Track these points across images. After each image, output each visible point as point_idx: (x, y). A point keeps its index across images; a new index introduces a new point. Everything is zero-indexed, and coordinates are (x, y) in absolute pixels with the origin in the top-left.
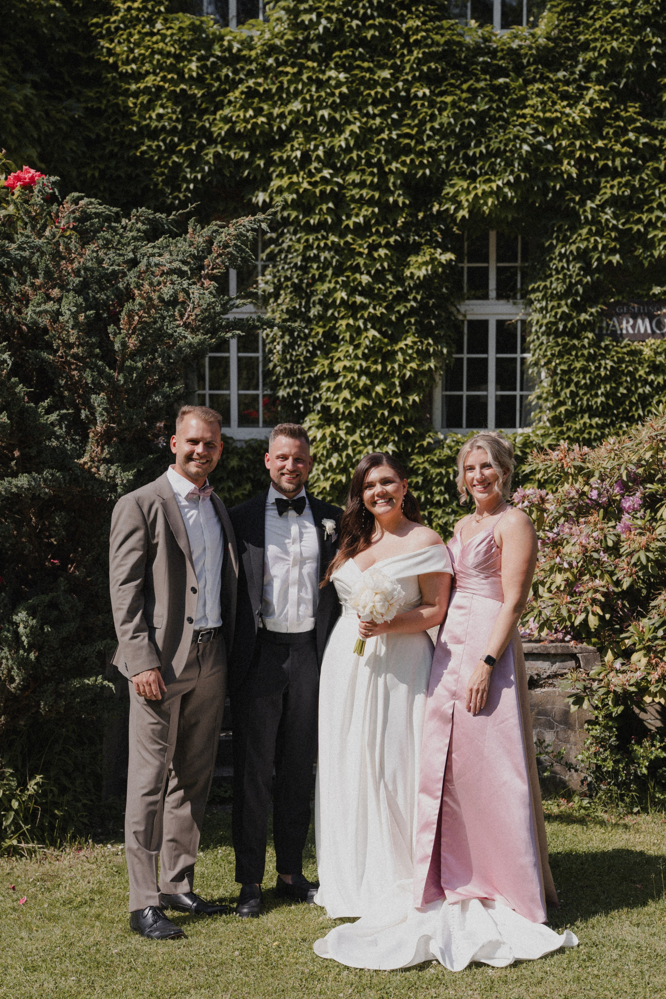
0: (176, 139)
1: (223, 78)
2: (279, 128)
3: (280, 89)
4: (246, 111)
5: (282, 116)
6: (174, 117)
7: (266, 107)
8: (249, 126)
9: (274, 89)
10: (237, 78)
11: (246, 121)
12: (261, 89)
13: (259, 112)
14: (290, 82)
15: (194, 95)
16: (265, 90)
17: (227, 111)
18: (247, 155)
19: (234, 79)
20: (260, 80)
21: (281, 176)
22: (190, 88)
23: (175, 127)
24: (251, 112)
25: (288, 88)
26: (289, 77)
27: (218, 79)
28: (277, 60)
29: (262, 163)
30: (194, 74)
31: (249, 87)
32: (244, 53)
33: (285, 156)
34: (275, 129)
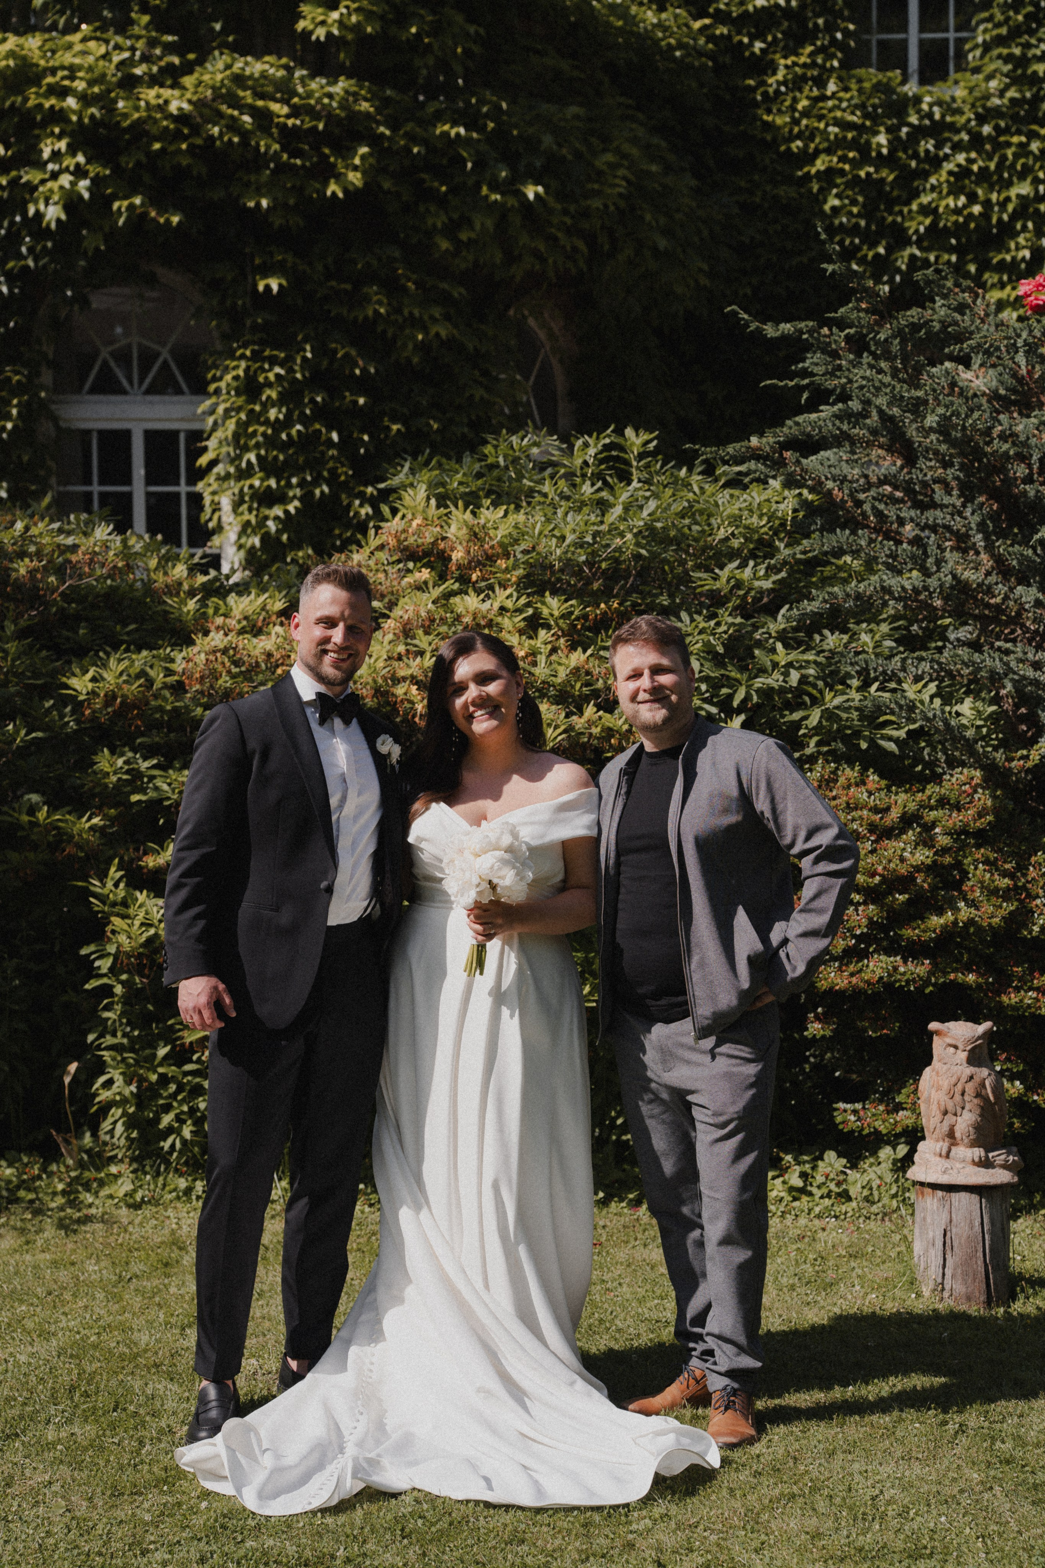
0: (857, 241)
1: (922, 154)
2: (1000, 220)
3: (1000, 166)
4: (956, 198)
5: (1003, 204)
6: (855, 210)
7: (980, 192)
8: (961, 219)
9: (992, 166)
10: (941, 154)
11: (957, 211)
12: (975, 168)
13: (972, 198)
14: (1016, 156)
15: (883, 180)
16: (980, 168)
17: (925, 199)
18: (954, 258)
19: (937, 155)
20: (973, 155)
21: (1003, 286)
22: (877, 172)
23: (857, 225)
24: (963, 200)
25: (1013, 165)
26: (1013, 149)
27: (915, 156)
28: (996, 128)
29: (972, 268)
30: (885, 151)
31: (959, 165)
32: (948, 119)
33: (1008, 258)
34: (994, 221)
